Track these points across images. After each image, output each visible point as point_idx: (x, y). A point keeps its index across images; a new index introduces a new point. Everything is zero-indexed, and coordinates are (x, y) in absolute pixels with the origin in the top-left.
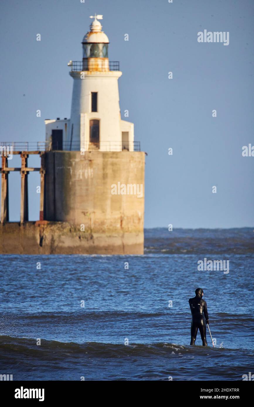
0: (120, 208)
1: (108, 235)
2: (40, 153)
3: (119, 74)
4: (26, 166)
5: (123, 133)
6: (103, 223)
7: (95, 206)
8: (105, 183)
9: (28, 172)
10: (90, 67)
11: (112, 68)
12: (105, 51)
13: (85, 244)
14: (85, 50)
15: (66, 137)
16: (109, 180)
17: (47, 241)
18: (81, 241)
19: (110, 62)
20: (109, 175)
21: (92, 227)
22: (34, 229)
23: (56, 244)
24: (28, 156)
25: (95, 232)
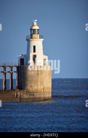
0: (43, 85)
1: (39, 94)
2: (16, 66)
3: (43, 39)
4: (12, 71)
5: (44, 59)
6: (37, 90)
7: (34, 85)
8: (38, 76)
9: (12, 73)
10: (33, 37)
11: (40, 37)
12: (38, 32)
13: (31, 97)
14: (31, 31)
15: (25, 61)
16: (39, 75)
17: (19, 96)
18: (30, 96)
19: (39, 36)
20: (39, 74)
21: (34, 91)
22: (14, 92)
23: (22, 97)
24: (12, 67)
25: (35, 93)
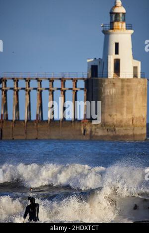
0: (132, 112)
1: (124, 128)
2: (84, 79)
3: (132, 31)
4: (76, 87)
5: (134, 67)
6: (121, 121)
7: (116, 111)
8: (123, 98)
9: (77, 91)
10: (114, 27)
11: (128, 28)
12: (123, 18)
13: (110, 134)
14: (111, 17)
15: (99, 70)
16: (125, 96)
17: (88, 132)
18: (108, 132)
19: (126, 24)
20: (125, 93)
21: (115, 123)
22: (81, 125)
23: (93, 134)
24: (77, 81)
25: (117, 127)
